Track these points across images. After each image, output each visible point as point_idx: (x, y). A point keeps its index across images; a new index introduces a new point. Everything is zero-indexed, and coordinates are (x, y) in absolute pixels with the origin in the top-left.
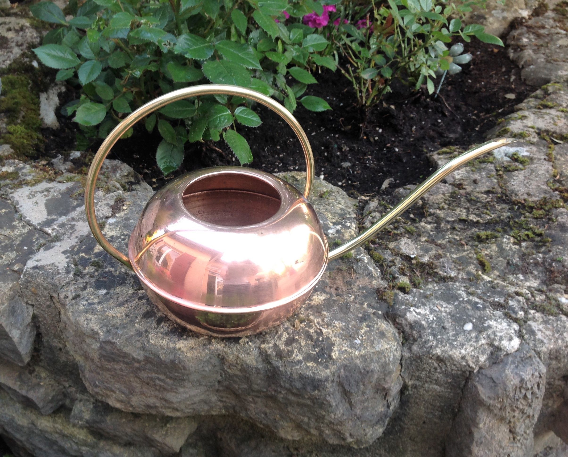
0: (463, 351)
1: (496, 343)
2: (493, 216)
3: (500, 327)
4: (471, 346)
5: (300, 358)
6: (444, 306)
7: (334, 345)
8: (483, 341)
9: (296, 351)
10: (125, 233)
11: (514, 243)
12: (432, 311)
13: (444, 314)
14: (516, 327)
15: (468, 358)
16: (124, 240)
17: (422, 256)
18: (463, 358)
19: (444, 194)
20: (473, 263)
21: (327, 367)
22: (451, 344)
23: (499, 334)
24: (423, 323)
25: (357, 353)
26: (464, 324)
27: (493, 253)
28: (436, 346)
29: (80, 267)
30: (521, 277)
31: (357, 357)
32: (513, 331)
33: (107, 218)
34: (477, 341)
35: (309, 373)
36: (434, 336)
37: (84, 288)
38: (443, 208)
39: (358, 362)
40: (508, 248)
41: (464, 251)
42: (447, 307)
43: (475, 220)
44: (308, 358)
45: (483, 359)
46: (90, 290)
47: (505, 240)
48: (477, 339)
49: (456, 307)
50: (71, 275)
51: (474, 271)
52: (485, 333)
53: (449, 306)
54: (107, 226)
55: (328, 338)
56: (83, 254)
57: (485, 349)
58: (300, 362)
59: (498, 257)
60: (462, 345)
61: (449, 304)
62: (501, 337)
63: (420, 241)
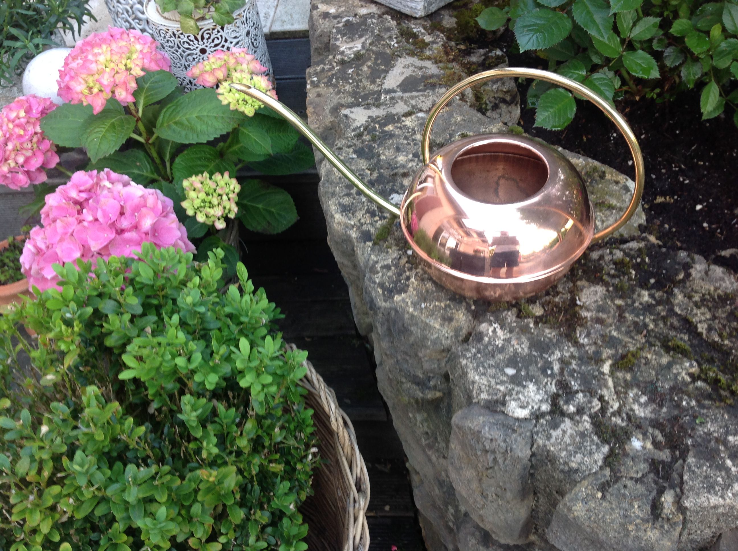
0: (477, 378)
1: (507, 398)
2: (726, 342)
3: (532, 394)
4: (488, 381)
5: (378, 281)
6: (523, 346)
7: (406, 292)
8: (502, 388)
9: (380, 274)
10: (416, 129)
11: (691, 375)
12: (508, 341)
13: (512, 349)
14: (545, 407)
15: (476, 386)
16: (408, 132)
17: (588, 310)
18: (473, 382)
19: (716, 289)
20: (617, 351)
21: (385, 301)
22: (478, 367)
23: (520, 396)
24: (486, 339)
25: (411, 310)
26: (511, 367)
27: (653, 362)
28: (467, 359)
29: (365, 133)
30: (644, 399)
31: (408, 313)
32: (536, 407)
33: (421, 111)
34: (497, 383)
35: (373, 294)
36: (479, 351)
37: (349, 147)
38: (690, 297)
39: (406, 316)
40: (675, 371)
41: (632, 338)
42: (523, 349)
43: (700, 330)
44: (382, 285)
45: (484, 396)
46: (351, 150)
47: (687, 364)
48: (502, 383)
49: (530, 355)
50: (353, 134)
51: (604, 356)
52: (513, 386)
53: (526, 350)
54: (413, 117)
55: (408, 286)
56: (377, 126)
57: (496, 394)
58: (375, 283)
59: (653, 369)
60: (484, 374)
61: (529, 348)
62: (519, 399)
63: (613, 301)
